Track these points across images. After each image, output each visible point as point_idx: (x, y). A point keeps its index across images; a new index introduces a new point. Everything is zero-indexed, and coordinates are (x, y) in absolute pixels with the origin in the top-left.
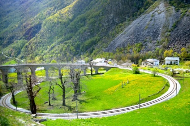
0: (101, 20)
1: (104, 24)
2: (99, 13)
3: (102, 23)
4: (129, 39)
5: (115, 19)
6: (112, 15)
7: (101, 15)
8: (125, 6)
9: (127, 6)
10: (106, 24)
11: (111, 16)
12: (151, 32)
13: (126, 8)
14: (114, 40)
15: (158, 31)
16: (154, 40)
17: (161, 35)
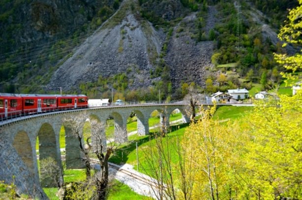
0: (13, 32)
1: (21, 38)
2: (7, 17)
3: (17, 38)
4: (95, 67)
5: (47, 32)
6: (40, 23)
7: (12, 21)
8: (63, 12)
9: (67, 11)
10: (27, 39)
11: (38, 26)
12: (133, 57)
13: (65, 14)
14: (58, 70)
15: (143, 56)
16: (142, 69)
17: (150, 61)
